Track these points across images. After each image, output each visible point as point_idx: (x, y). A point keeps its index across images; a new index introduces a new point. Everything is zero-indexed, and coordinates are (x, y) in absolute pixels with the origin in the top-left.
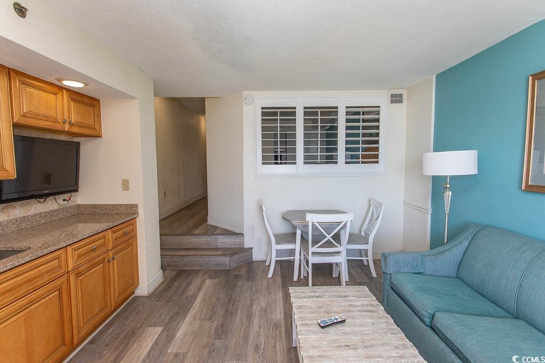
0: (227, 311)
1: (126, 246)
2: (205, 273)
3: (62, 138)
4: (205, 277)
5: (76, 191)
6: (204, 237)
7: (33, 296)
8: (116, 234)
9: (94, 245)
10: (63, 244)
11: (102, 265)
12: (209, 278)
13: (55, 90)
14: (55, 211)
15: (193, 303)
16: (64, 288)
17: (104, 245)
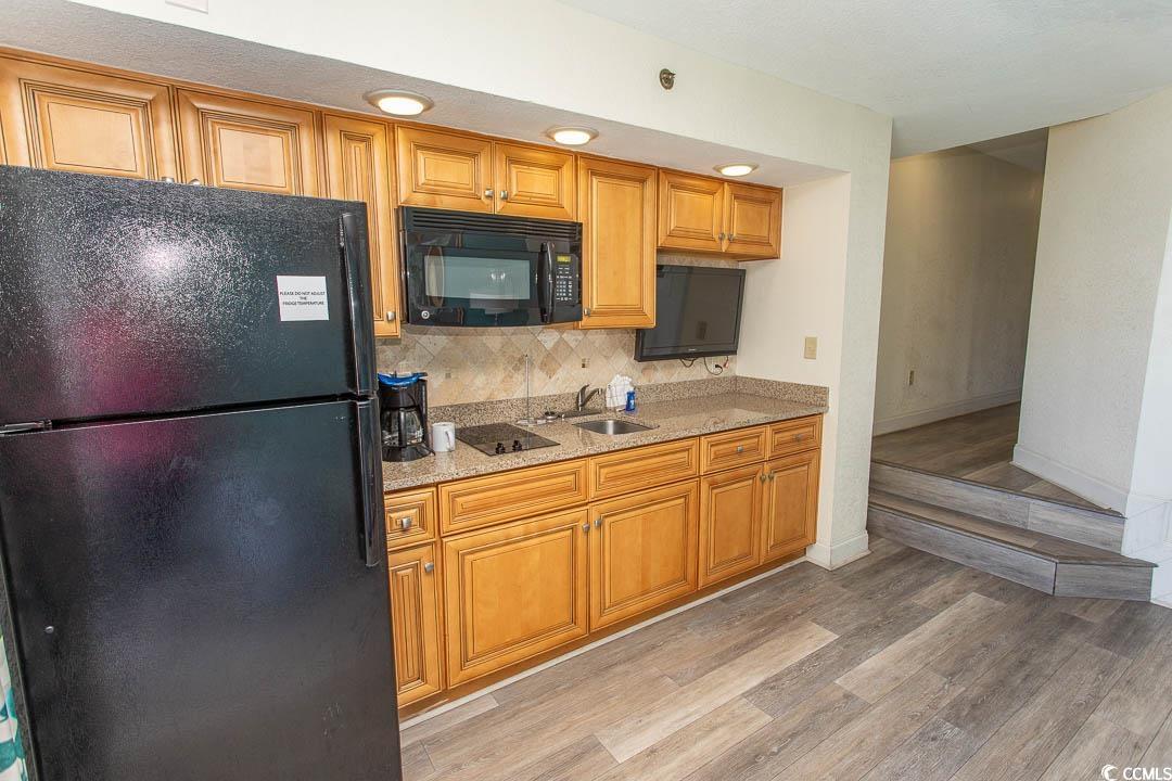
0: (1002, 683)
1: (797, 462)
2: (975, 577)
3: (723, 264)
4: (970, 585)
5: (734, 352)
6: (989, 491)
7: (654, 494)
8: (780, 435)
9: (739, 446)
10: (696, 432)
11: (751, 481)
12: (980, 590)
13: (714, 186)
14: (704, 381)
15: (919, 624)
16: (692, 497)
17: (755, 449)
